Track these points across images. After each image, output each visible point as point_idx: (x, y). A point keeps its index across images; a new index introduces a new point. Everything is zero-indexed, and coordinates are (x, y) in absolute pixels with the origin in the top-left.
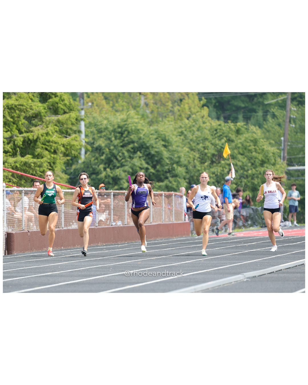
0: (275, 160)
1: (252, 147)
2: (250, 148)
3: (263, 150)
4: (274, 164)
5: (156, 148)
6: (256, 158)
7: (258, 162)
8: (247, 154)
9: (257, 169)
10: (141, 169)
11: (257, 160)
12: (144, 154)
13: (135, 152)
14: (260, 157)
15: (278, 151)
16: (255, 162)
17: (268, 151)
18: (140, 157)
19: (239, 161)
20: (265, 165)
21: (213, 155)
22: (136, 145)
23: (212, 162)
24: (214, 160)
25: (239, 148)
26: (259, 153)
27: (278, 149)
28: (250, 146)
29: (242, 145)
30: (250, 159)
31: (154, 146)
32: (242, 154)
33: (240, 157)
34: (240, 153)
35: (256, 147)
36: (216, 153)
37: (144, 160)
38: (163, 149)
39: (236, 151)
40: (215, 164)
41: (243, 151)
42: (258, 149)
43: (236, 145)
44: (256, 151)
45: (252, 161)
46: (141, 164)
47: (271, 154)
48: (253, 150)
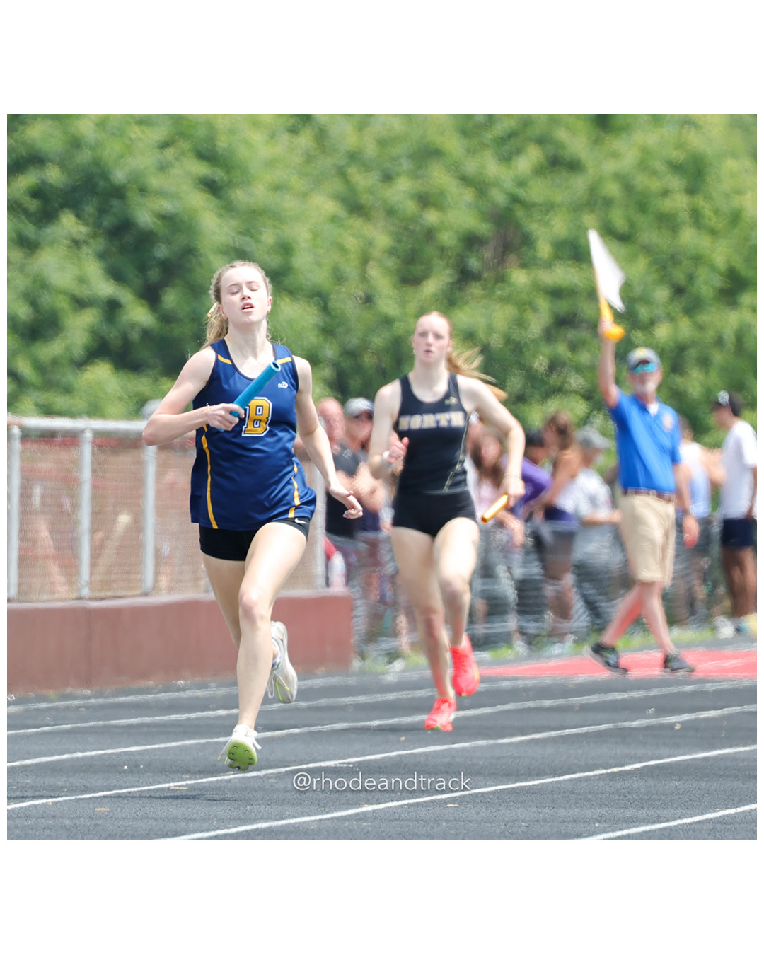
1: (679, 202)
2: (667, 205)
5: (160, 193)
6: (698, 259)
7: (706, 284)
8: (651, 235)
9: (703, 318)
10: (80, 303)
11: (703, 274)
12: (97, 225)
13: (47, 216)
14: (722, 255)
16: (691, 278)
18: (76, 243)
21: (471, 241)
22: (54, 175)
23: (465, 276)
24: (474, 263)
25: (608, 202)
26: (713, 232)
28: (666, 193)
29: (628, 187)
30: (664, 262)
31: (155, 182)
32: (624, 238)
35: (700, 202)
36: (484, 228)
37: (102, 256)
38: (198, 201)
40: (475, 289)
41: (632, 225)
42: (707, 211)
43: (593, 190)
44: (696, 217)
45: (679, 276)
46: (82, 280)
48: (684, 216)
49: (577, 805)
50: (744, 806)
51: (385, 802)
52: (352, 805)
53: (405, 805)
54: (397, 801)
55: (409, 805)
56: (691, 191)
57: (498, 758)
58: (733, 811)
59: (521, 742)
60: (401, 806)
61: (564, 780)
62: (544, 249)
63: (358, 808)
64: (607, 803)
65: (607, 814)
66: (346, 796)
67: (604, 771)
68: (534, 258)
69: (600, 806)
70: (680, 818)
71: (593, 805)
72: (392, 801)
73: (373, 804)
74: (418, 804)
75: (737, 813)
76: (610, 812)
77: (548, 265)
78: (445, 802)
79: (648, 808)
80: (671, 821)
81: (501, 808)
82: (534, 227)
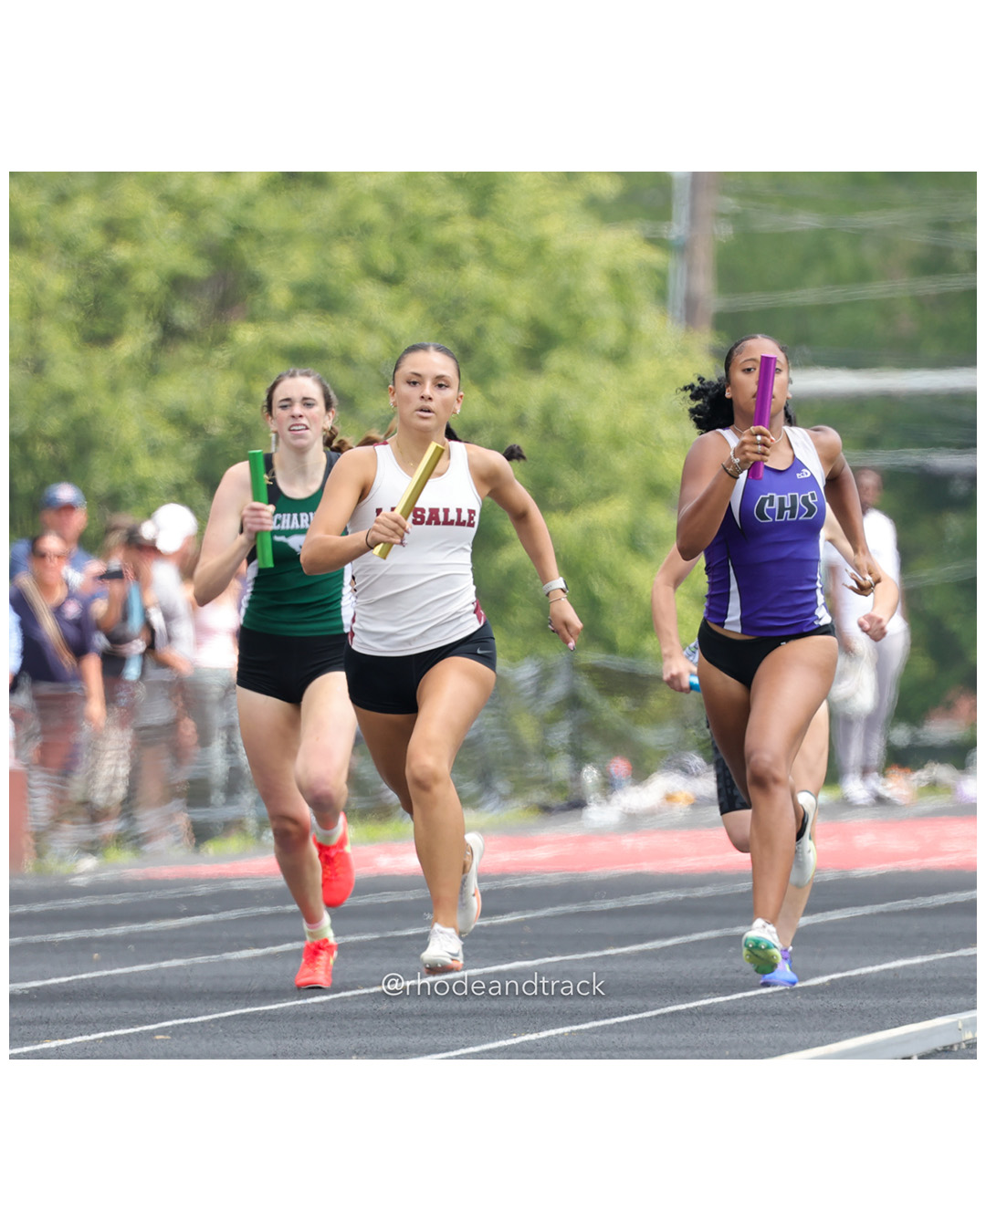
0: (629, 327)
1: (462, 229)
2: (445, 234)
3: (538, 249)
4: (619, 357)
6: (489, 307)
7: (502, 342)
8: (425, 275)
9: (500, 388)
11: (495, 324)
14: (521, 299)
15: (655, 257)
16: (480, 332)
17: (574, 258)
19: (369, 326)
20: (557, 360)
21: (178, 284)
23: (170, 333)
24: (184, 315)
25: (367, 229)
26: (510, 272)
27: (655, 241)
28: (444, 218)
29: (392, 208)
30: (445, 311)
32: (390, 280)
33: (372, 297)
34: (370, 271)
35: (489, 229)
36: (198, 269)
39: (344, 256)
40: (186, 351)
41: (400, 259)
42: (499, 241)
43: (347, 211)
44: (486, 251)
45: (463, 330)
47: (596, 284)
48: (468, 249)
49: (329, 1034)
50: (548, 1029)
51: (72, 1037)
52: (28, 1040)
53: (100, 1039)
54: (89, 1034)
55: (105, 1039)
56: (478, 212)
57: (223, 977)
58: (533, 1037)
59: (255, 958)
60: (95, 1040)
61: (313, 1003)
62: (280, 296)
63: (36, 1044)
64: (367, 1030)
65: (368, 1045)
66: (20, 1030)
67: (365, 991)
68: (264, 307)
69: (359, 1034)
70: (463, 1047)
71: (349, 1033)
72: (81, 1035)
73: (56, 1039)
74: (116, 1038)
75: (539, 1039)
76: (372, 1041)
77: (286, 317)
78: (153, 1033)
79: (423, 1034)
80: (453, 1051)
81: (226, 1040)
82: (263, 265)
